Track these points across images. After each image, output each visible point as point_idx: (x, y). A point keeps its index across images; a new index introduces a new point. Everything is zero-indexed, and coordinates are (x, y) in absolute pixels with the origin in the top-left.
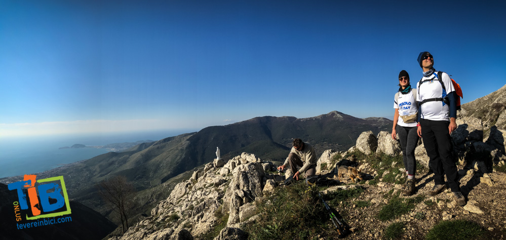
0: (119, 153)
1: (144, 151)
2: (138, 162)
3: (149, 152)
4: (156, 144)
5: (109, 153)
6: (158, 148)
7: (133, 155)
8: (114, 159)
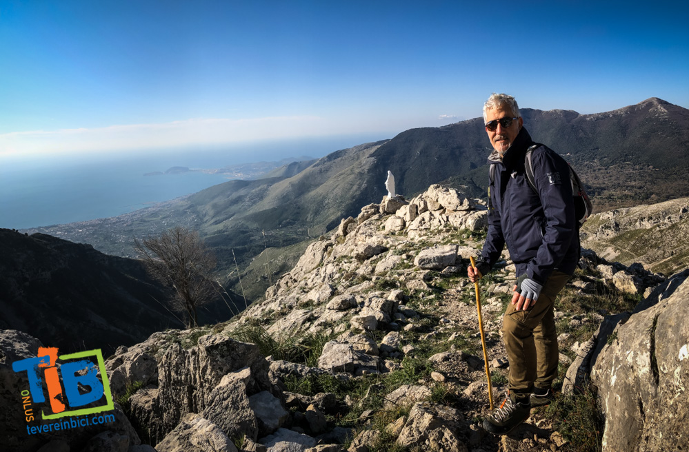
0: (251, 182)
1: (296, 178)
2: (284, 198)
3: (306, 178)
4: (318, 165)
5: (230, 183)
6: (321, 172)
7: (274, 186)
8: (242, 192)
